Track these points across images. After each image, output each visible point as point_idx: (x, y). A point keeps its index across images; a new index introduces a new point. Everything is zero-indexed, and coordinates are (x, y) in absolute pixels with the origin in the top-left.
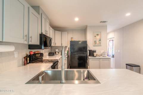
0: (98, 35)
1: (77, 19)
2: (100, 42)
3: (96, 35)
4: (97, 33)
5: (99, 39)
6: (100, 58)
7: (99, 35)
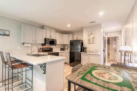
0: (91, 34)
1: (69, 26)
2: (93, 40)
3: (90, 34)
4: (91, 33)
5: (93, 38)
6: (89, 54)
7: (93, 34)
